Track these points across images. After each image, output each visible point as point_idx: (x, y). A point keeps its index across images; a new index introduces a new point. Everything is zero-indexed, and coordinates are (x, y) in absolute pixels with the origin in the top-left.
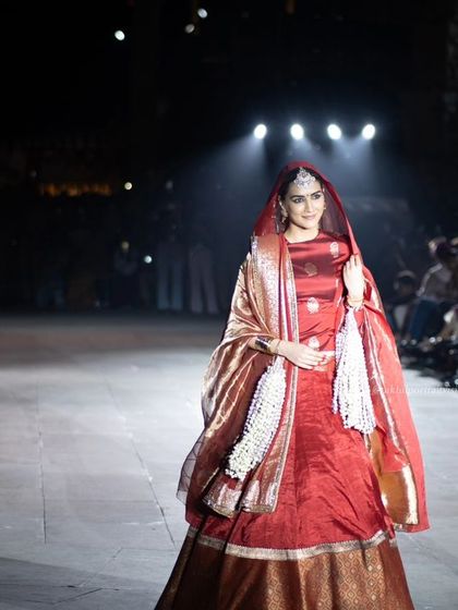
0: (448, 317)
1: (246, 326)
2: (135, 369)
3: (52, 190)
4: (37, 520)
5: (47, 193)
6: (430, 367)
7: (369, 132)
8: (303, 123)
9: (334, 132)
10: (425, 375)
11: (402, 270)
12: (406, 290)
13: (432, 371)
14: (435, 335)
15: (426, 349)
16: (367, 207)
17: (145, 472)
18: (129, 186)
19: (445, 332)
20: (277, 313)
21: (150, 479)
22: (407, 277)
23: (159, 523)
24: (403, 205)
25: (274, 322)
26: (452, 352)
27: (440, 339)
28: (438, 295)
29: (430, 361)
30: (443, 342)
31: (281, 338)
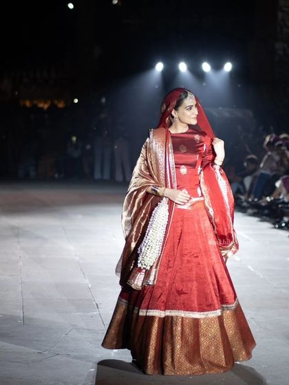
0: (278, 184)
1: (145, 180)
2: (80, 216)
3: (28, 104)
4: (18, 311)
5: (25, 106)
6: (267, 215)
7: (228, 67)
8: (187, 61)
9: (206, 67)
10: (263, 221)
11: (249, 154)
12: (252, 167)
13: (268, 219)
14: (269, 195)
15: (263, 204)
16: (227, 115)
17: (87, 281)
18: (76, 101)
19: (276, 193)
20: (164, 173)
21: (90, 286)
22: (252, 159)
23: (95, 313)
24: (250, 113)
25: (162, 177)
26: (280, 206)
27: (272, 198)
28: (272, 170)
29: (266, 211)
30: (274, 199)
31: (166, 187)
